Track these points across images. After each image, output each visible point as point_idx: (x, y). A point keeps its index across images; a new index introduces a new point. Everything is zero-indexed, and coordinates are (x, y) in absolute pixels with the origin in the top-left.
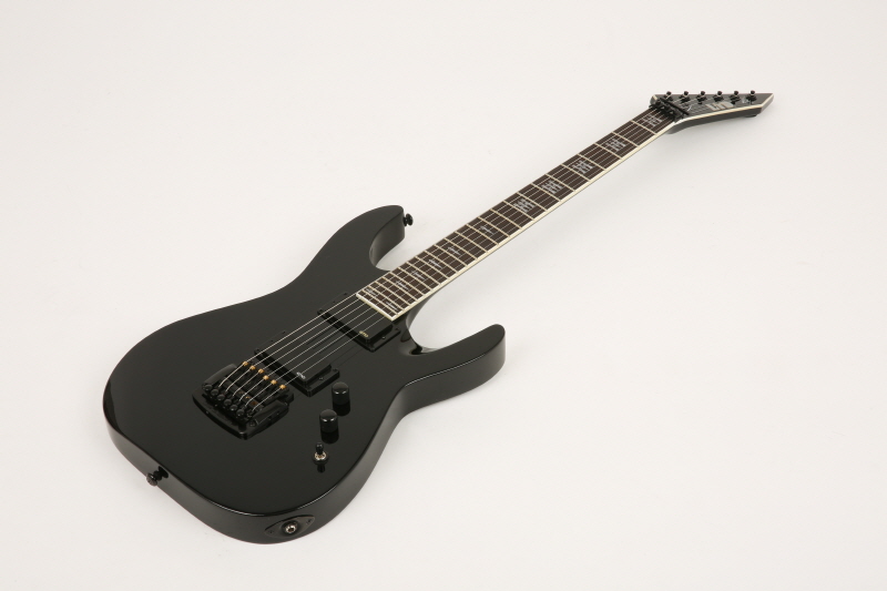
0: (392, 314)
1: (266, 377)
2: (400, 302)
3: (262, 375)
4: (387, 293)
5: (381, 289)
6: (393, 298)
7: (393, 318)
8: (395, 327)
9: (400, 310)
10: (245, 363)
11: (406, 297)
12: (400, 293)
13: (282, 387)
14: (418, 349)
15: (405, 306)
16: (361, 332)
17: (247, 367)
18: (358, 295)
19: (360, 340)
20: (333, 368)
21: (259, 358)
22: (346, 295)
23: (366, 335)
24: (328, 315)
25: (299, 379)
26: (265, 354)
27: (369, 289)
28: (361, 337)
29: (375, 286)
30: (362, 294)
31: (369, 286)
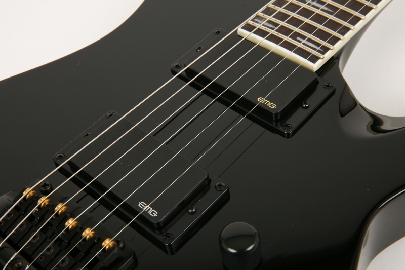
0: (314, 59)
1: (71, 223)
2: (322, 35)
3: (64, 217)
4: (295, 22)
5: (282, 16)
6: (309, 28)
7: (316, 66)
8: (322, 82)
9: (325, 50)
10: (28, 192)
11: (333, 25)
12: (319, 19)
13: (107, 243)
14: (376, 121)
15: (334, 40)
16: (261, 100)
17: (33, 200)
18: (241, 31)
19: (261, 116)
20: (215, 183)
21: (64, 172)
22: (219, 34)
23: (272, 106)
24: (191, 73)
25: (144, 218)
26: (73, 166)
27: (260, 18)
28: (262, 110)
29: (269, 11)
30: (249, 28)
31: (259, 12)
